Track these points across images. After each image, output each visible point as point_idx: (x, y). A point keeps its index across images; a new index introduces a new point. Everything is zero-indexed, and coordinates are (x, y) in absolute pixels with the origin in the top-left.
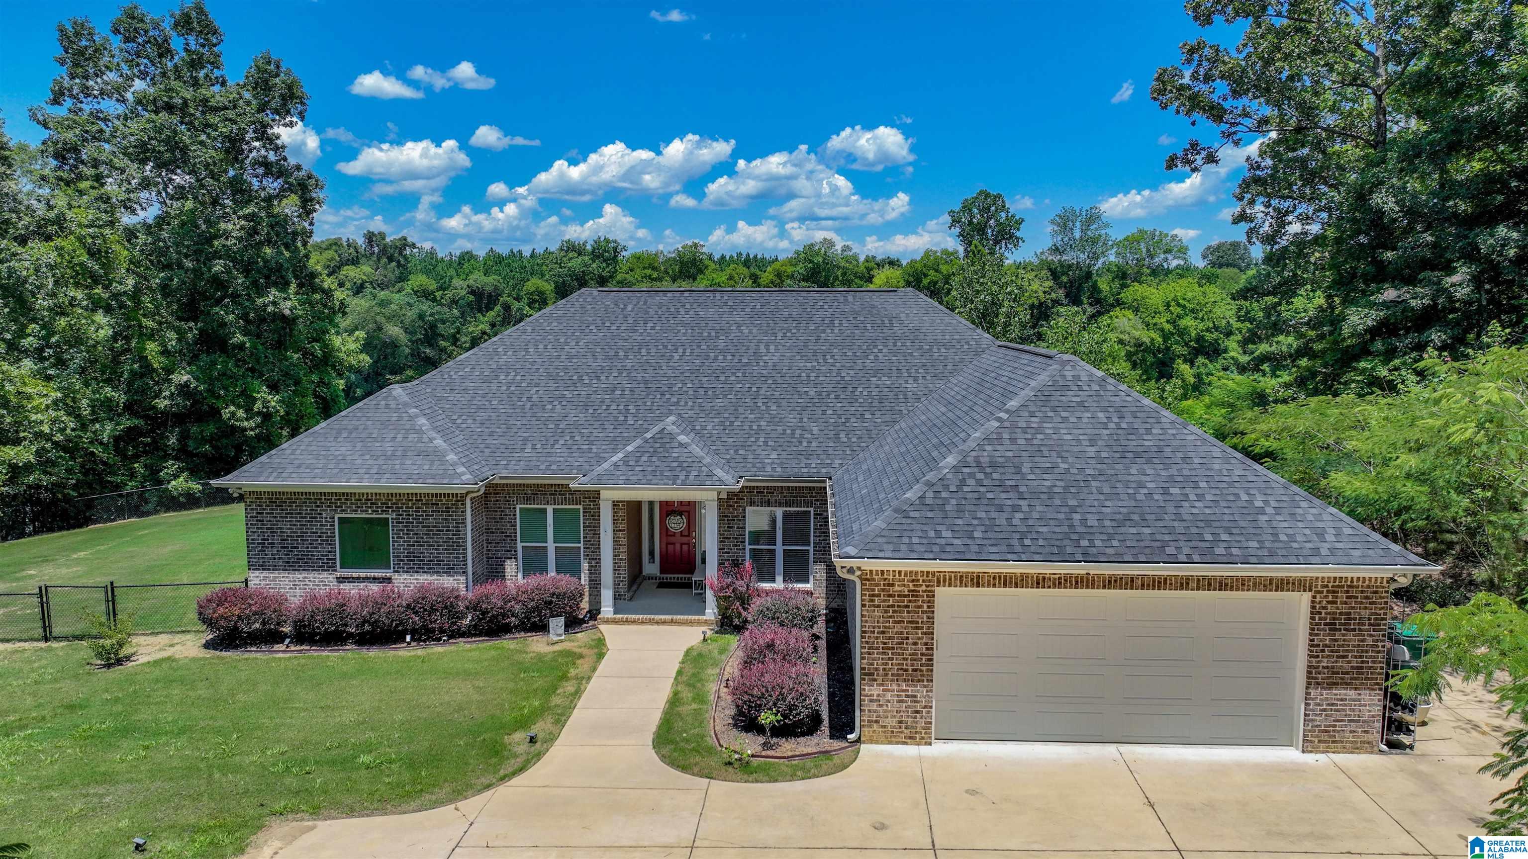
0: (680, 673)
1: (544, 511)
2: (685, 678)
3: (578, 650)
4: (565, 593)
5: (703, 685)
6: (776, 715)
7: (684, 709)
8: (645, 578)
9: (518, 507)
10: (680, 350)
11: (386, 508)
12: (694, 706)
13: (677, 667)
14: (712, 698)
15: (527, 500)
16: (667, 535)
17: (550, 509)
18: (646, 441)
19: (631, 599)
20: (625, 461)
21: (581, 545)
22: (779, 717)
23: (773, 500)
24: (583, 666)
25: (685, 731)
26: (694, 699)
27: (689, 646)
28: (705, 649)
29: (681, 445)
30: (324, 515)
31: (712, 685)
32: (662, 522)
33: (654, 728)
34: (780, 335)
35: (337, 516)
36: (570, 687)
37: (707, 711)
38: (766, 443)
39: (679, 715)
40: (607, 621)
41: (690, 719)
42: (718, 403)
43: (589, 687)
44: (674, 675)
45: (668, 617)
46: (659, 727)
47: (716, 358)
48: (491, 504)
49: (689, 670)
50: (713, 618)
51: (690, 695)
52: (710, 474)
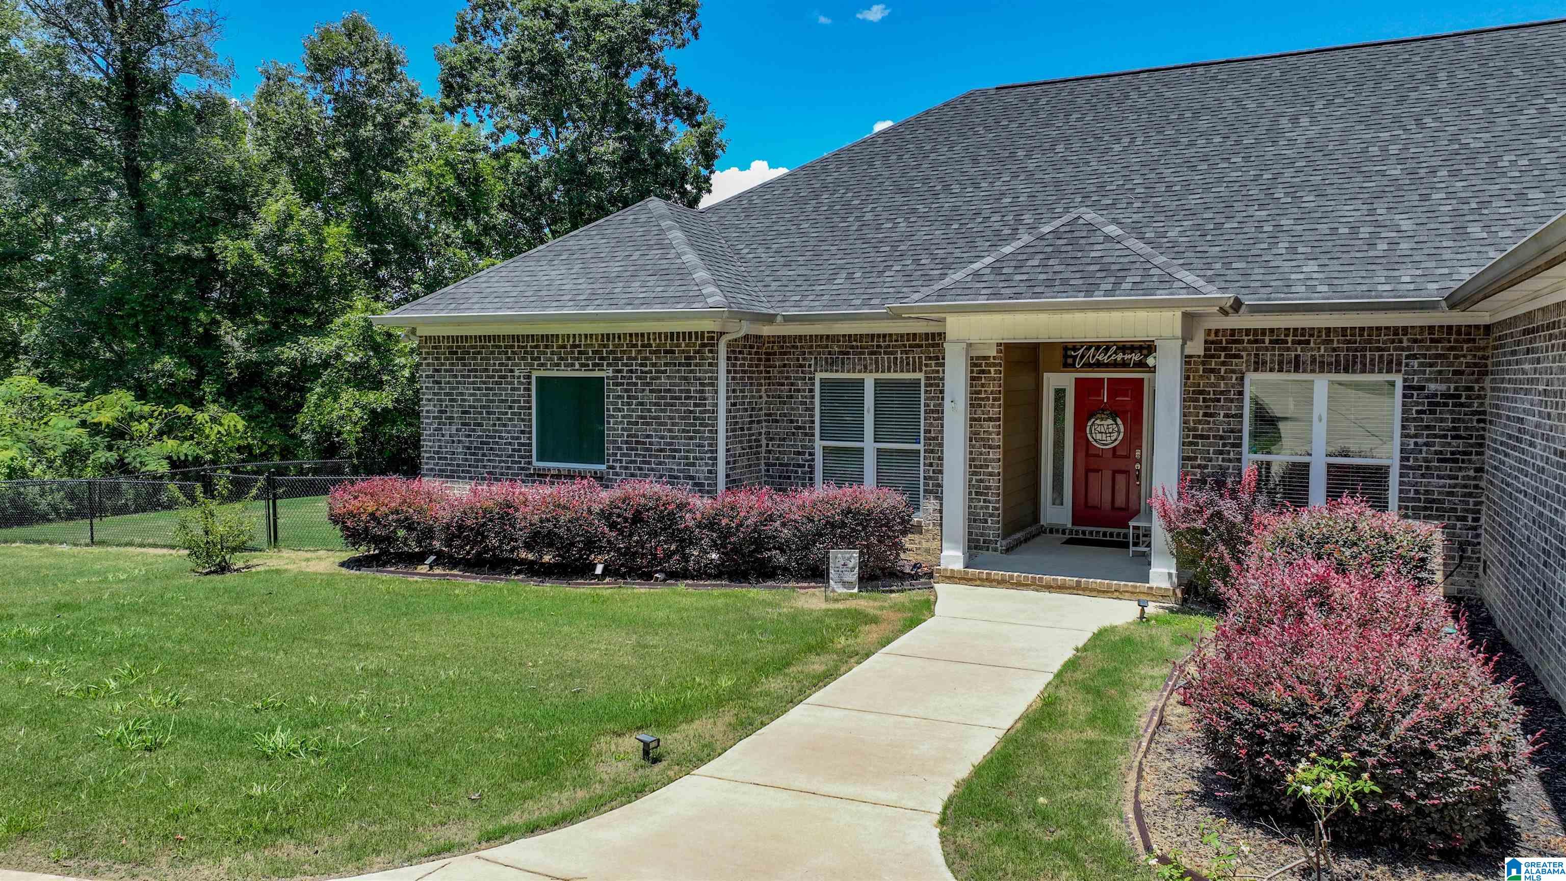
0: (1071, 665)
1: (861, 382)
2: (1079, 675)
3: (871, 612)
4: (870, 513)
5: (1124, 694)
6: (1354, 774)
7: (1058, 739)
8: (1042, 531)
9: (819, 376)
10: (1126, 140)
11: (600, 360)
12: (1091, 734)
13: (1069, 654)
14: (1143, 722)
15: (831, 364)
16: (1087, 455)
17: (869, 380)
18: (1041, 238)
19: (1009, 550)
20: (996, 269)
21: (921, 447)
22: (1366, 784)
23: (1307, 356)
24: (869, 634)
25: (1047, 791)
26: (1092, 720)
27: (1107, 623)
28: (1142, 633)
29: (1108, 238)
30: (517, 373)
31: (1145, 696)
32: (1080, 428)
33: (963, 771)
34: (1319, 104)
35: (535, 374)
36: (817, 664)
37: (1124, 750)
38: (1292, 250)
39: (1044, 747)
40: (952, 578)
41: (1069, 763)
42: (1192, 201)
43: (857, 669)
44: (1056, 667)
45: (1071, 580)
46: (979, 771)
47: (1192, 144)
48: (774, 373)
49: (1097, 660)
50: (1166, 584)
51: (1084, 710)
52: (1168, 280)
